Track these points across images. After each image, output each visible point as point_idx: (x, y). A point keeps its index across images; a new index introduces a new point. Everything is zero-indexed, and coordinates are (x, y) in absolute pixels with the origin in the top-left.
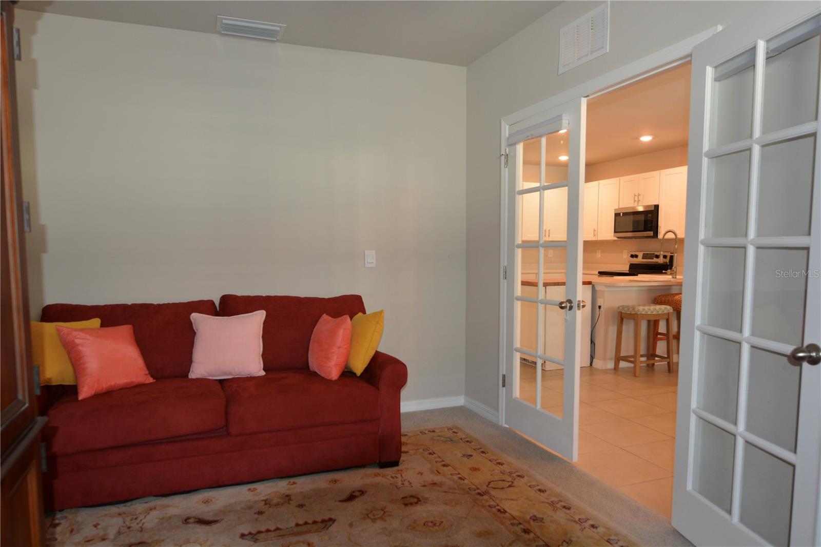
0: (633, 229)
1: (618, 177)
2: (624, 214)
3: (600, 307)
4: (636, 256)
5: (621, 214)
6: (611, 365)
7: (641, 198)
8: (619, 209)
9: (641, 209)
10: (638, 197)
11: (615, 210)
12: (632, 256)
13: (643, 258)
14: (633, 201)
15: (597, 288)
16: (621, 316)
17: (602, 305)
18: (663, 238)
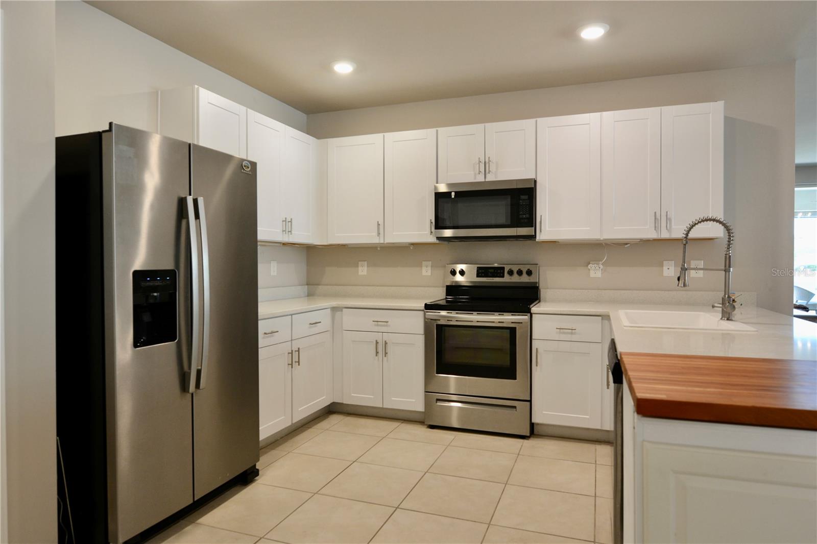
4: (462, 272)
13: (478, 276)
18: (687, 235)
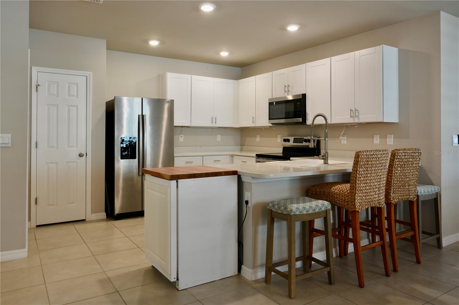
0: (285, 116)
1: (271, 72)
2: (277, 103)
3: (247, 202)
4: (288, 140)
5: (274, 103)
6: (261, 274)
7: (290, 89)
8: (272, 98)
9: (290, 98)
10: (288, 88)
11: (269, 99)
12: (285, 140)
13: (294, 142)
14: (284, 92)
15: (244, 179)
16: (271, 215)
17: (249, 200)
18: (313, 122)
